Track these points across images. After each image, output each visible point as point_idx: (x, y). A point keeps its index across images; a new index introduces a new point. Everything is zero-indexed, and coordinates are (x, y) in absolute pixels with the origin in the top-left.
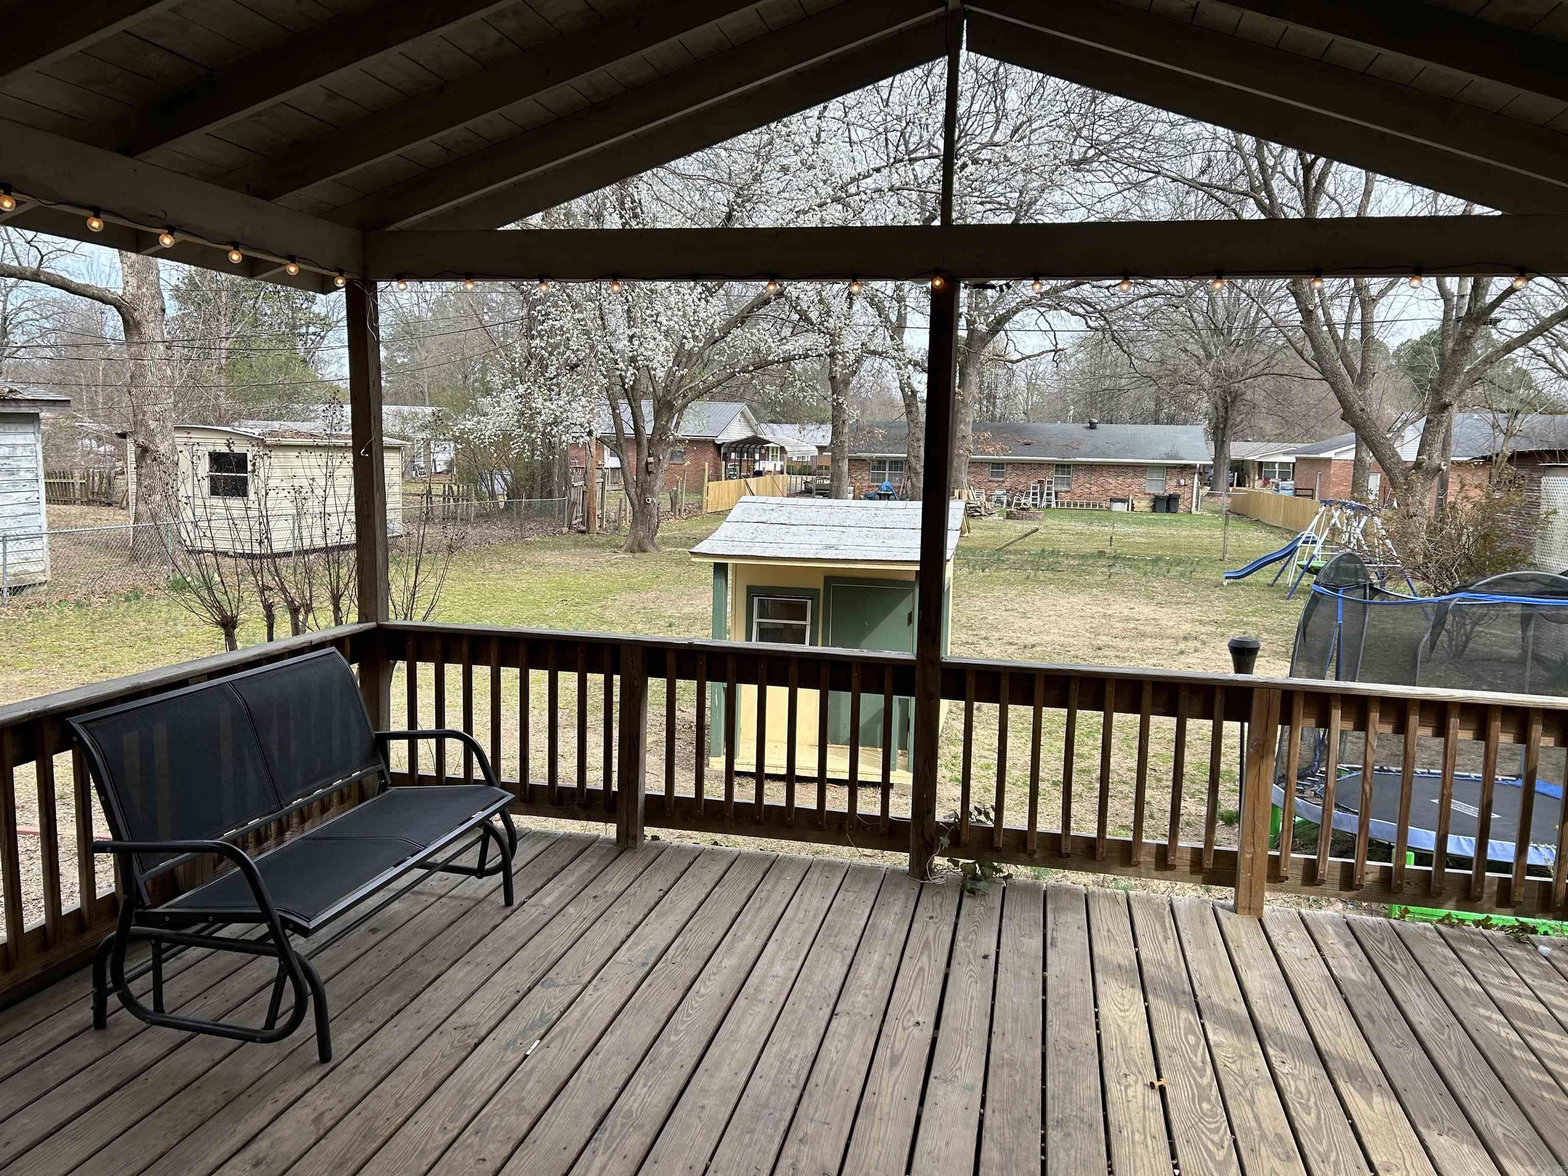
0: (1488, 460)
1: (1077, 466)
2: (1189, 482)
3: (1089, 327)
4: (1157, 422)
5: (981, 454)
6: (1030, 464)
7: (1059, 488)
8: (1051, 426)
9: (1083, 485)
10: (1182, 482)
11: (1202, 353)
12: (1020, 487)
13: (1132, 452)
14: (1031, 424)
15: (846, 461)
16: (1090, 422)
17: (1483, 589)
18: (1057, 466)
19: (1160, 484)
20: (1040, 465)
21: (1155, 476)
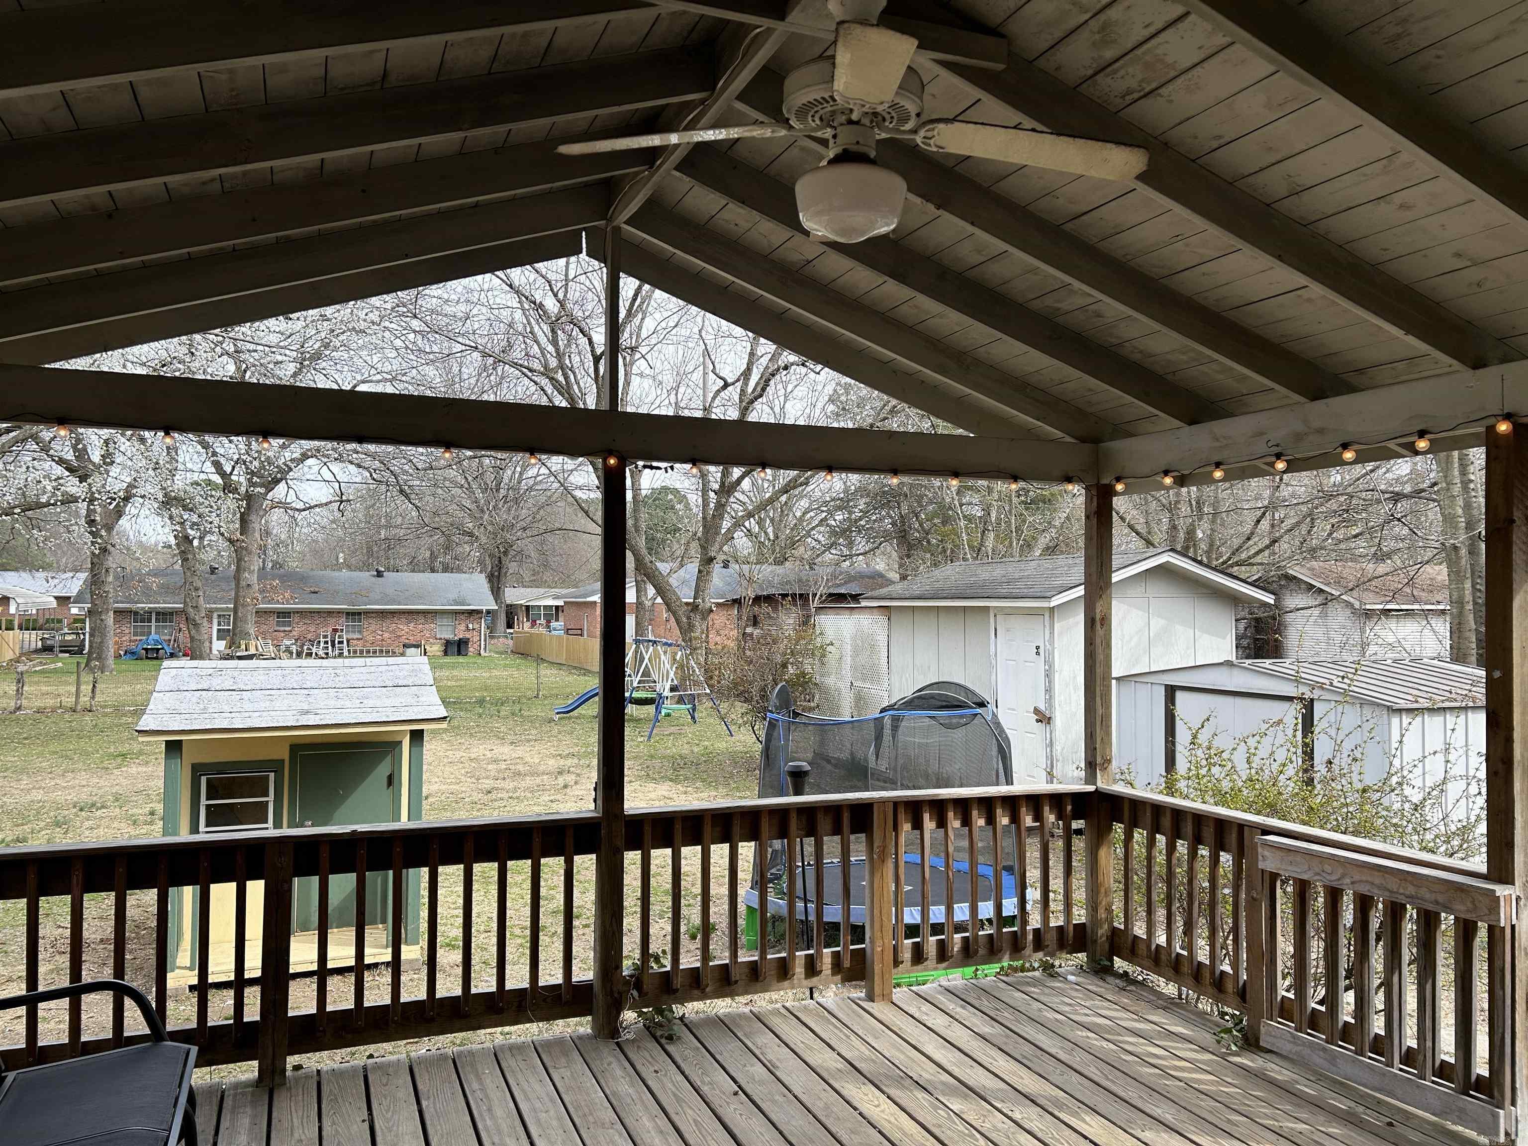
0: (737, 602)
1: (368, 613)
2: (476, 626)
3: (374, 479)
4: (433, 570)
5: (269, 602)
6: (319, 612)
7: (350, 636)
8: (336, 574)
9: (373, 631)
10: (471, 626)
11: (473, 507)
12: (309, 636)
13: (420, 598)
14: (315, 573)
15: (111, 614)
16: (377, 570)
17: (902, 707)
18: (348, 614)
19: (450, 628)
20: (330, 613)
21: (445, 622)
